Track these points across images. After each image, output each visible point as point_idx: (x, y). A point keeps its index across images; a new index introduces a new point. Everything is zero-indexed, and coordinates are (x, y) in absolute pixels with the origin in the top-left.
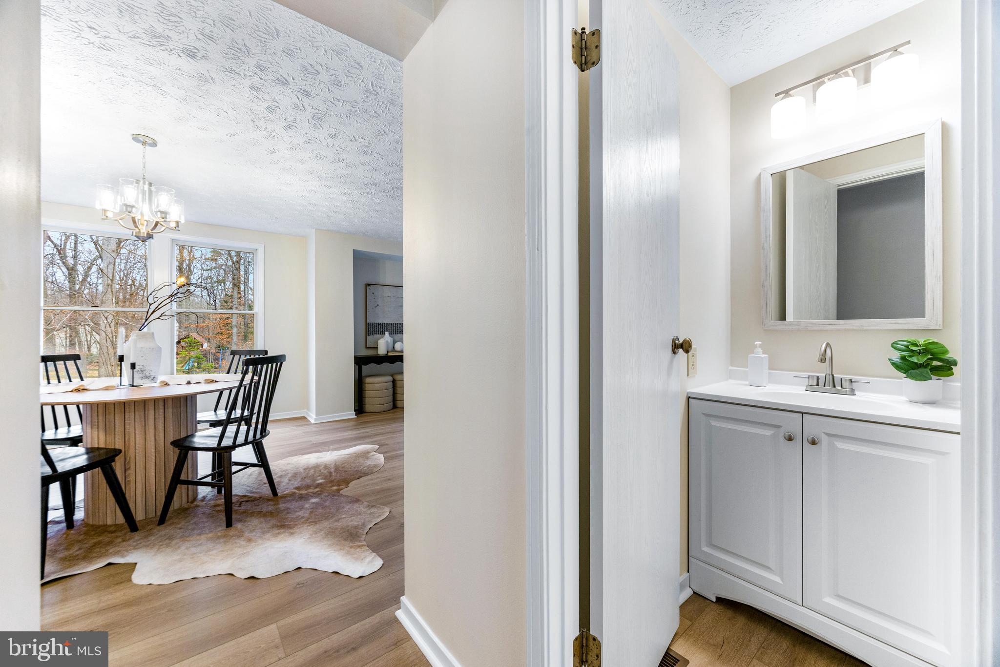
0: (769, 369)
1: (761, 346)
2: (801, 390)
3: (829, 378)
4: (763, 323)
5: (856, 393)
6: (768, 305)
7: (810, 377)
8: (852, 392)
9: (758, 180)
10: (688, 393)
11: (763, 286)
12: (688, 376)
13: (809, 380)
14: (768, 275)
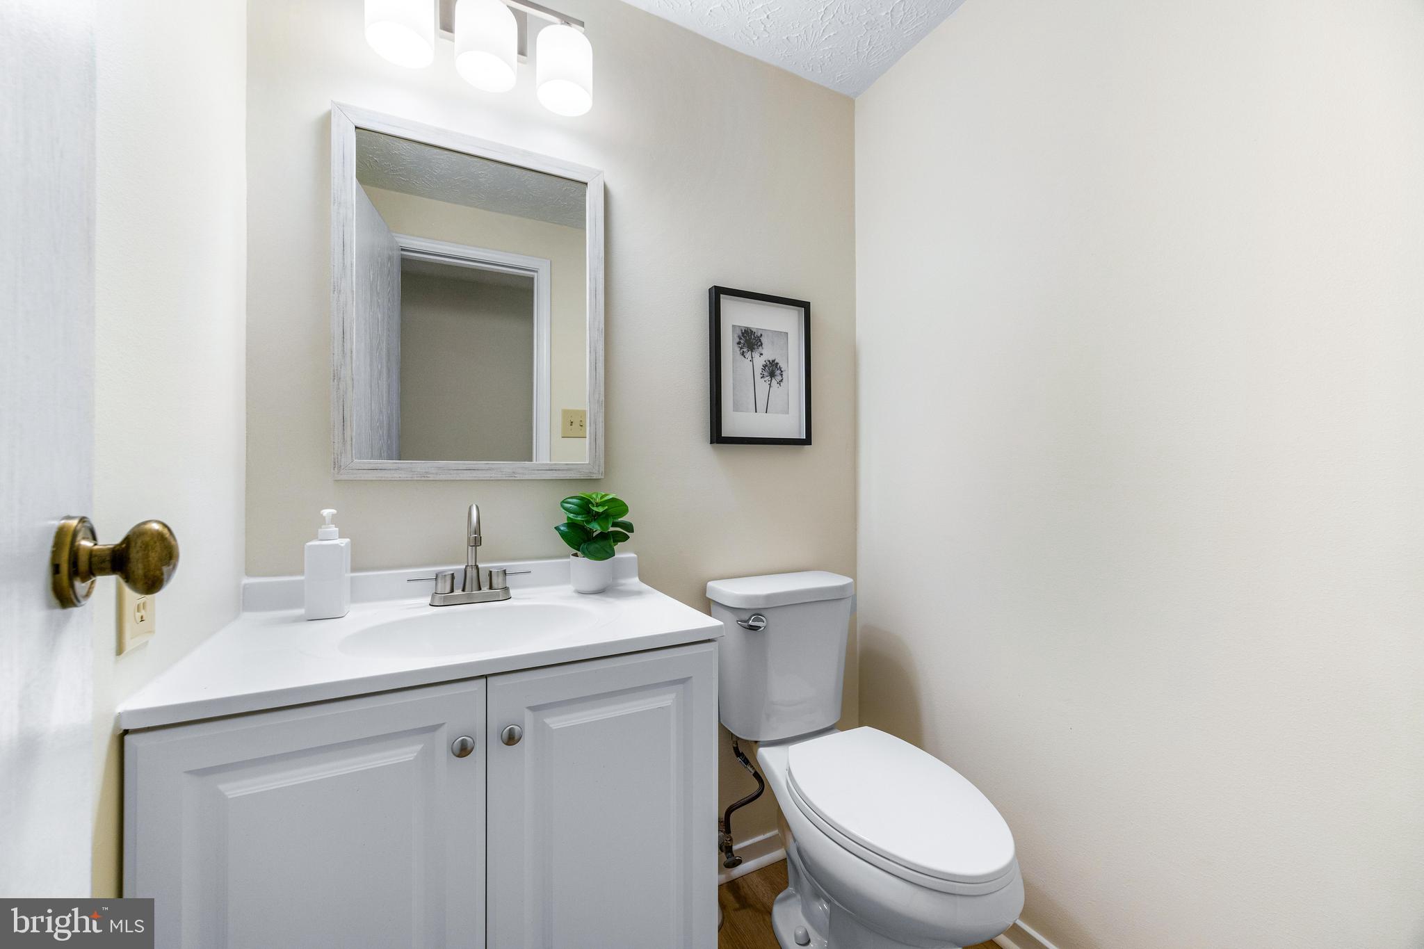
0: (354, 570)
1: (335, 520)
2: (419, 606)
3: (472, 573)
4: (337, 465)
5: (512, 592)
6: (348, 423)
7: (440, 576)
8: (506, 594)
9: (325, 124)
10: (119, 717)
11: (336, 377)
12: (120, 650)
13: (436, 584)
14: (349, 354)
